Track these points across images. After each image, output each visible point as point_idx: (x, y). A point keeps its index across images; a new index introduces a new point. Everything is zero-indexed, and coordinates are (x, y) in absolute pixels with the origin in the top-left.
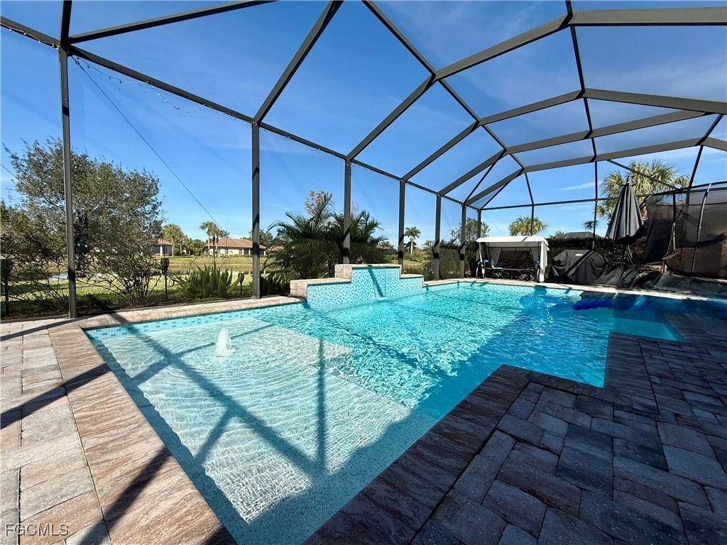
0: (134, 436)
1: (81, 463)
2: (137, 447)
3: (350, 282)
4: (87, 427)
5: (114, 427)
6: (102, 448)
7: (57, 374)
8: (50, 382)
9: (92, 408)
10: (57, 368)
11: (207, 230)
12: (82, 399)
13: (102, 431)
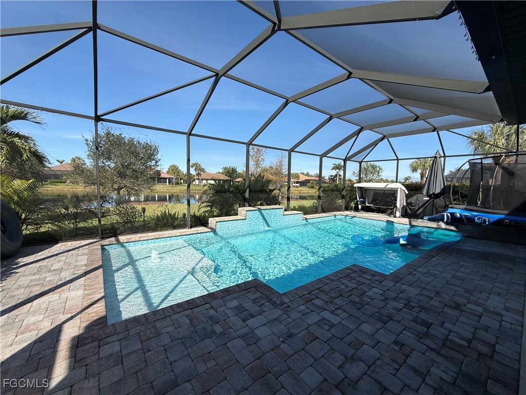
0: (98, 292)
1: (82, 298)
2: (97, 295)
3: (245, 219)
4: (87, 288)
5: (94, 289)
6: (88, 295)
7: (85, 268)
8: (82, 271)
9: (91, 282)
10: (86, 265)
11: (194, 168)
12: (89, 279)
13: (90, 289)
